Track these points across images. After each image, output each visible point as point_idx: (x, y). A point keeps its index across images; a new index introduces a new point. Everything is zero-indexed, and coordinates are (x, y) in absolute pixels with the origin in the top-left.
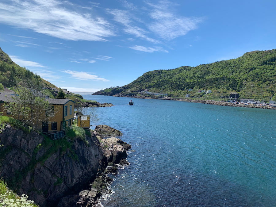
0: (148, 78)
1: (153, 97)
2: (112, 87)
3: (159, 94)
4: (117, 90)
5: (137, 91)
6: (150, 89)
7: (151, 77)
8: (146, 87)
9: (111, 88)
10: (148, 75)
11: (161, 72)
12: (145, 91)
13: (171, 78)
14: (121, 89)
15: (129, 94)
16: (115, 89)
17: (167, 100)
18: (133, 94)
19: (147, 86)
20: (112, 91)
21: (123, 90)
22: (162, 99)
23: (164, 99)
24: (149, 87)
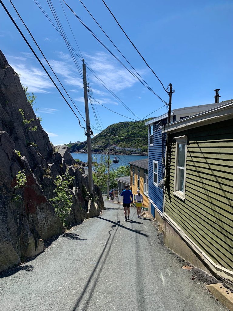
0: (113, 132)
1: (124, 153)
2: (72, 143)
3: (131, 150)
4: (78, 145)
5: (103, 146)
6: (119, 144)
7: (117, 130)
8: (114, 142)
9: (70, 143)
10: (113, 128)
11: (127, 124)
12: (113, 146)
13: (141, 131)
14: (82, 144)
15: (94, 149)
16: (76, 144)
17: (142, 155)
18: (99, 150)
19: (115, 140)
20: (72, 147)
21: (85, 146)
22: (135, 154)
23: (137, 154)
24: (118, 142)
